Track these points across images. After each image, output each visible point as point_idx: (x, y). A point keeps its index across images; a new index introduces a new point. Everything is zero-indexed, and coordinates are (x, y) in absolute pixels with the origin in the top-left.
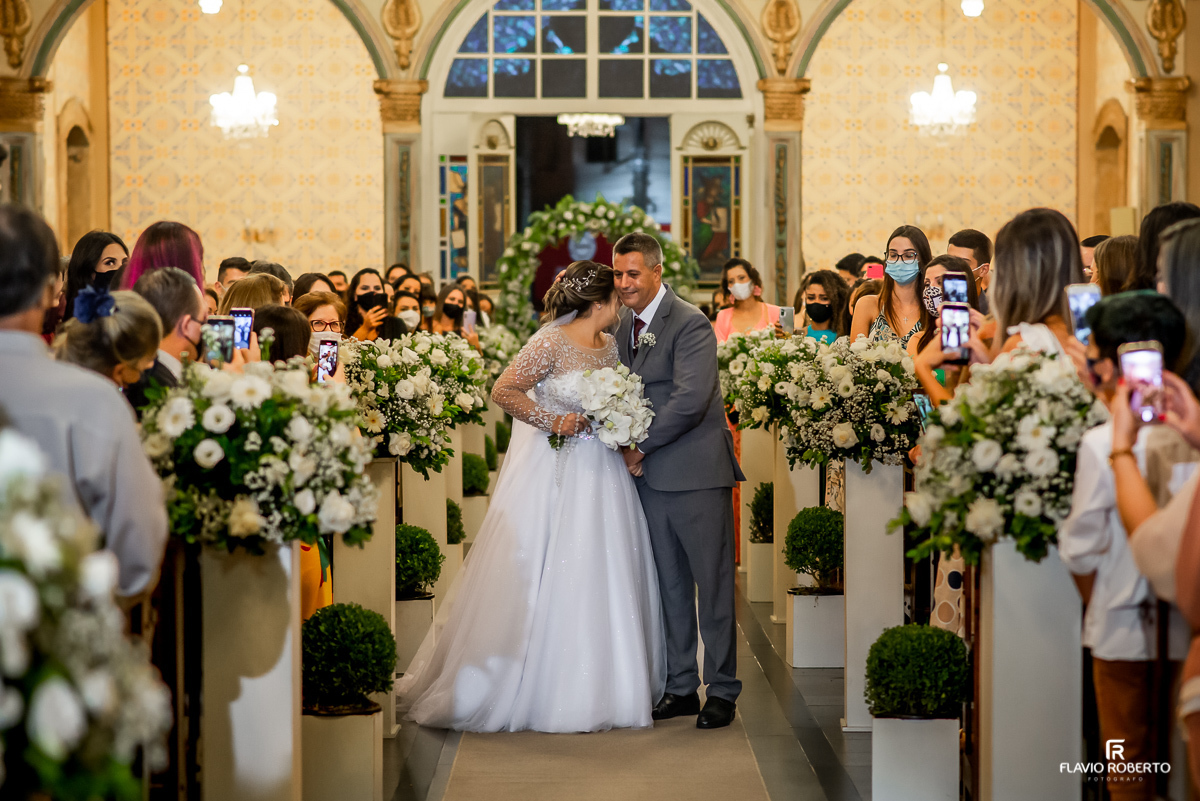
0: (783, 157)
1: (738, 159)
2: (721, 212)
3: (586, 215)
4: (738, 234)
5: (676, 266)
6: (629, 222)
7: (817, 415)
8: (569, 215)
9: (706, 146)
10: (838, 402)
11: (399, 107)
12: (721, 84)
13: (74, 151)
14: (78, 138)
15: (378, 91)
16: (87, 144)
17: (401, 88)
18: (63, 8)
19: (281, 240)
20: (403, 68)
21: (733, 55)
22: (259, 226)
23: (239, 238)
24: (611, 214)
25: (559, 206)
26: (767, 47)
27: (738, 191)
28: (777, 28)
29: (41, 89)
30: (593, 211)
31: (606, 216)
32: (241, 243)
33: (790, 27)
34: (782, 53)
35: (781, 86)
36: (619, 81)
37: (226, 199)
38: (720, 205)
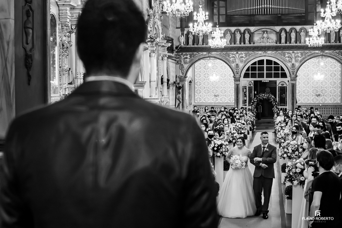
0: (293, 86)
1: (286, 87)
2: (284, 95)
3: (263, 96)
4: (286, 98)
5: (277, 103)
6: (270, 97)
8: (261, 96)
9: (282, 85)
11: (237, 80)
12: (284, 75)
13: (190, 84)
14: (190, 82)
15: (233, 77)
16: (192, 83)
17: (237, 77)
18: (189, 66)
19: (220, 96)
20: (237, 74)
21: (286, 72)
22: (216, 94)
23: (213, 96)
24: (267, 96)
25: (260, 94)
26: (291, 70)
27: (286, 92)
28: (292, 68)
29: (186, 77)
30: (265, 95)
31: (266, 96)
32: (214, 97)
33: (294, 67)
34: (293, 71)
35: (293, 76)
36: (269, 76)
37: (211, 90)
38: (284, 94)
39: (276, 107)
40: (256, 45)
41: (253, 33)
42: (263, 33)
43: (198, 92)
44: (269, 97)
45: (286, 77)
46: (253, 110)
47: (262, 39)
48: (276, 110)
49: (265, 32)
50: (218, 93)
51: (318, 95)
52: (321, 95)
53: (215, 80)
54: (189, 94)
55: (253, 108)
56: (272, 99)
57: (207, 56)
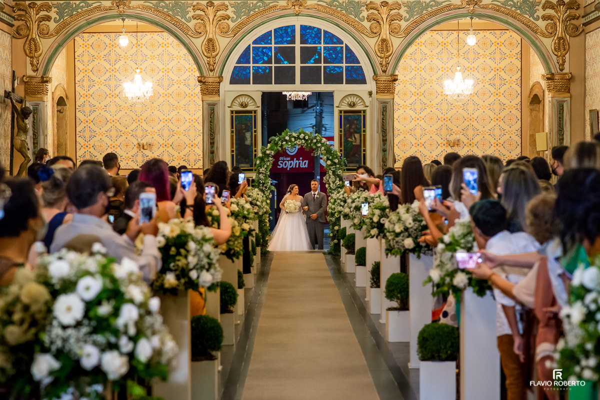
0: (385, 111)
1: (364, 111)
2: (357, 136)
3: (295, 138)
4: (365, 146)
5: (336, 161)
6: (315, 141)
7: (397, 235)
8: (287, 138)
9: (350, 105)
10: (406, 229)
11: (209, 88)
12: (357, 77)
13: (60, 108)
14: (61, 102)
15: (200, 81)
16: (66, 105)
17: (210, 80)
18: (56, 44)
19: (154, 148)
20: (211, 71)
21: (362, 64)
22: (144, 142)
23: (135, 148)
24: (307, 138)
25: (283, 134)
26: (377, 61)
27: (364, 127)
28: (382, 51)
29: (47, 82)
30: (298, 136)
31: (304, 138)
32: (136, 150)
33: (388, 51)
34: (384, 63)
35: (383, 78)
37: (129, 130)
38: (357, 133)
39: (334, 172)
43: (87, 134)
44: (312, 140)
45: (363, 81)
46: (263, 184)
48: (334, 182)
50: (150, 136)
51: (454, 143)
52: (461, 142)
53: (140, 94)
54: (58, 140)
55: (261, 176)
56: (323, 148)
57: (114, 12)
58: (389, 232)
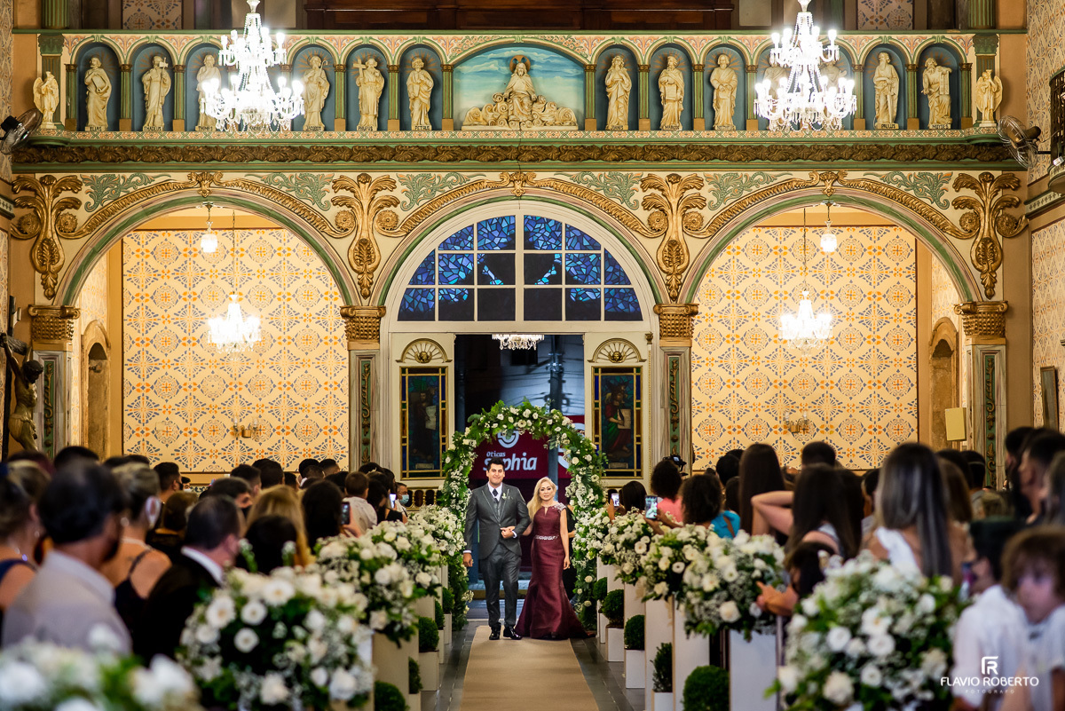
0: (676, 368)
1: (639, 369)
2: (625, 413)
3: (514, 416)
4: (639, 431)
5: (589, 458)
6: (550, 422)
7: (708, 596)
8: (500, 417)
9: (613, 358)
10: (725, 585)
11: (361, 327)
12: (625, 309)
13: (94, 363)
14: (97, 352)
15: (344, 316)
16: (105, 358)
17: (363, 313)
18: (89, 250)
19: (263, 435)
20: (365, 296)
21: (634, 285)
22: (245, 424)
23: (228, 434)
24: (536, 416)
25: (493, 409)
26: (661, 279)
27: (639, 396)
28: (669, 263)
29: (71, 316)
30: (521, 413)
31: (531, 417)
32: (230, 438)
33: (680, 262)
34: (673, 283)
35: (672, 310)
36: (541, 307)
37: (218, 402)
38: (625, 407)
39: (584, 478)
40: (467, 134)
41: (451, 69)
42: (505, 70)
43: (143, 410)
44: (545, 421)
45: (637, 316)
46: (458, 499)
47: (501, 105)
48: (584, 497)
49: (521, 65)
50: (255, 414)
51: (798, 427)
52: (810, 425)
53: (238, 339)
54: (91, 421)
55: (454, 485)
56: (565, 435)
57: (192, 193)
58: (692, 590)
